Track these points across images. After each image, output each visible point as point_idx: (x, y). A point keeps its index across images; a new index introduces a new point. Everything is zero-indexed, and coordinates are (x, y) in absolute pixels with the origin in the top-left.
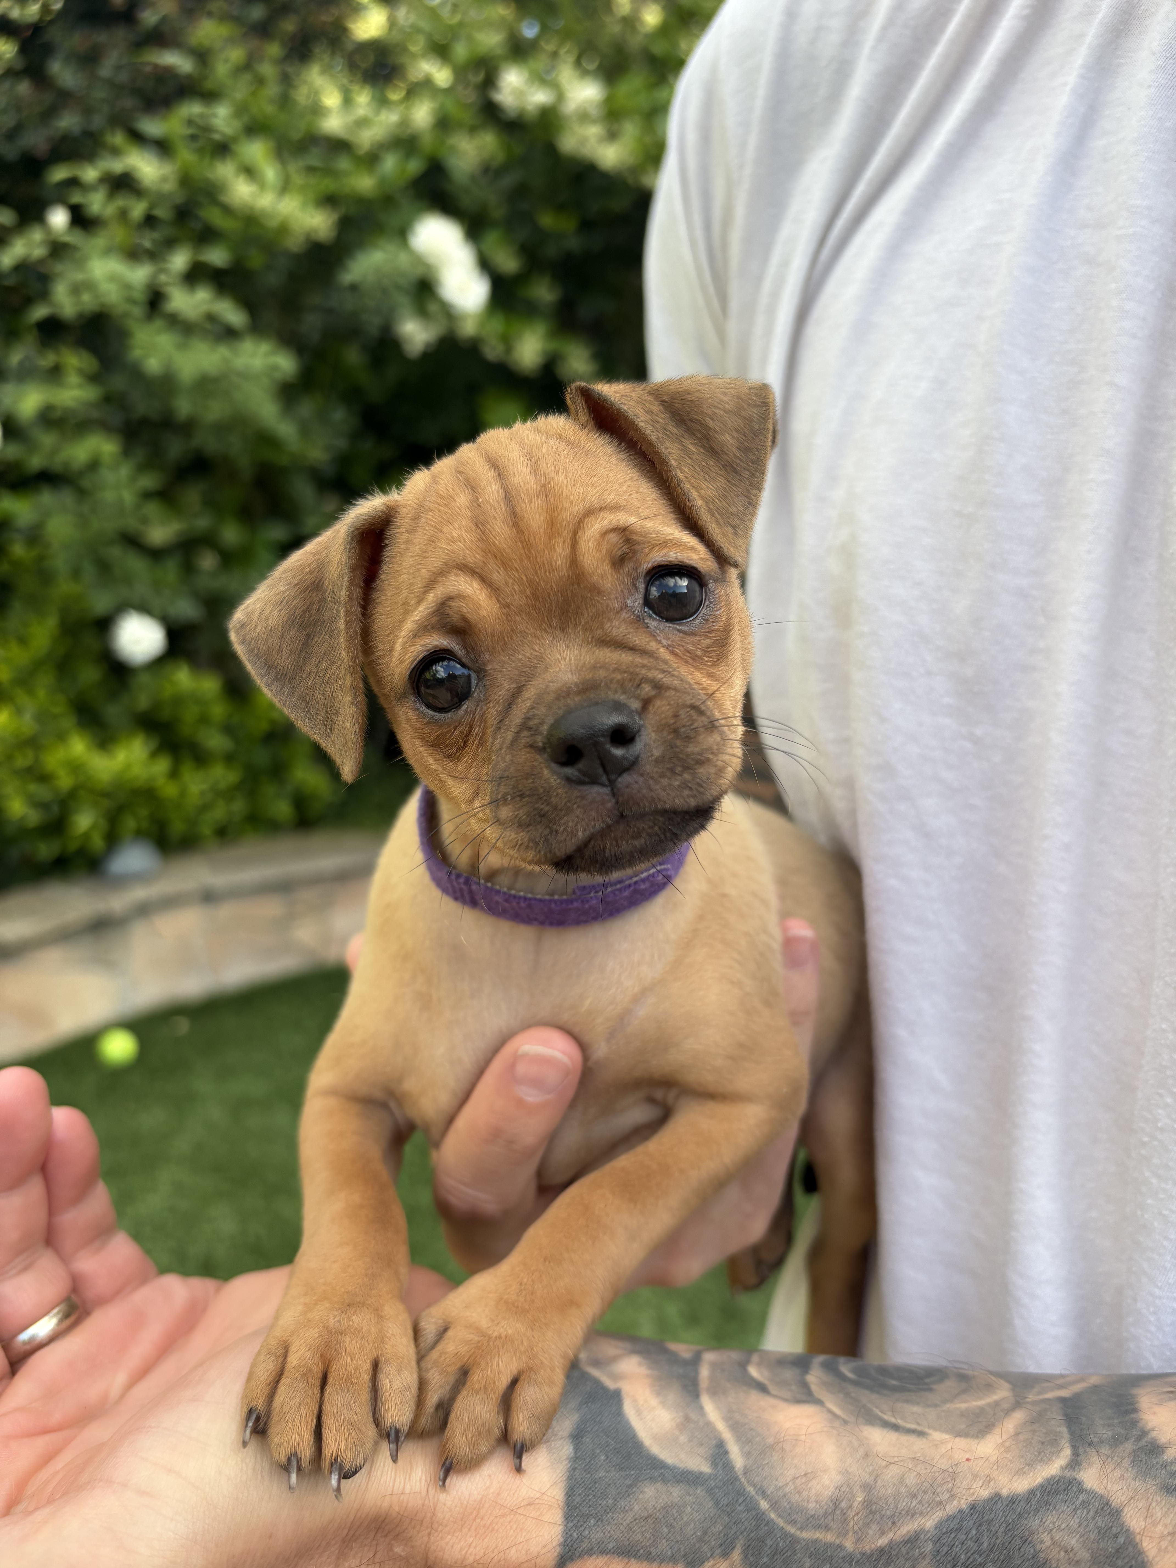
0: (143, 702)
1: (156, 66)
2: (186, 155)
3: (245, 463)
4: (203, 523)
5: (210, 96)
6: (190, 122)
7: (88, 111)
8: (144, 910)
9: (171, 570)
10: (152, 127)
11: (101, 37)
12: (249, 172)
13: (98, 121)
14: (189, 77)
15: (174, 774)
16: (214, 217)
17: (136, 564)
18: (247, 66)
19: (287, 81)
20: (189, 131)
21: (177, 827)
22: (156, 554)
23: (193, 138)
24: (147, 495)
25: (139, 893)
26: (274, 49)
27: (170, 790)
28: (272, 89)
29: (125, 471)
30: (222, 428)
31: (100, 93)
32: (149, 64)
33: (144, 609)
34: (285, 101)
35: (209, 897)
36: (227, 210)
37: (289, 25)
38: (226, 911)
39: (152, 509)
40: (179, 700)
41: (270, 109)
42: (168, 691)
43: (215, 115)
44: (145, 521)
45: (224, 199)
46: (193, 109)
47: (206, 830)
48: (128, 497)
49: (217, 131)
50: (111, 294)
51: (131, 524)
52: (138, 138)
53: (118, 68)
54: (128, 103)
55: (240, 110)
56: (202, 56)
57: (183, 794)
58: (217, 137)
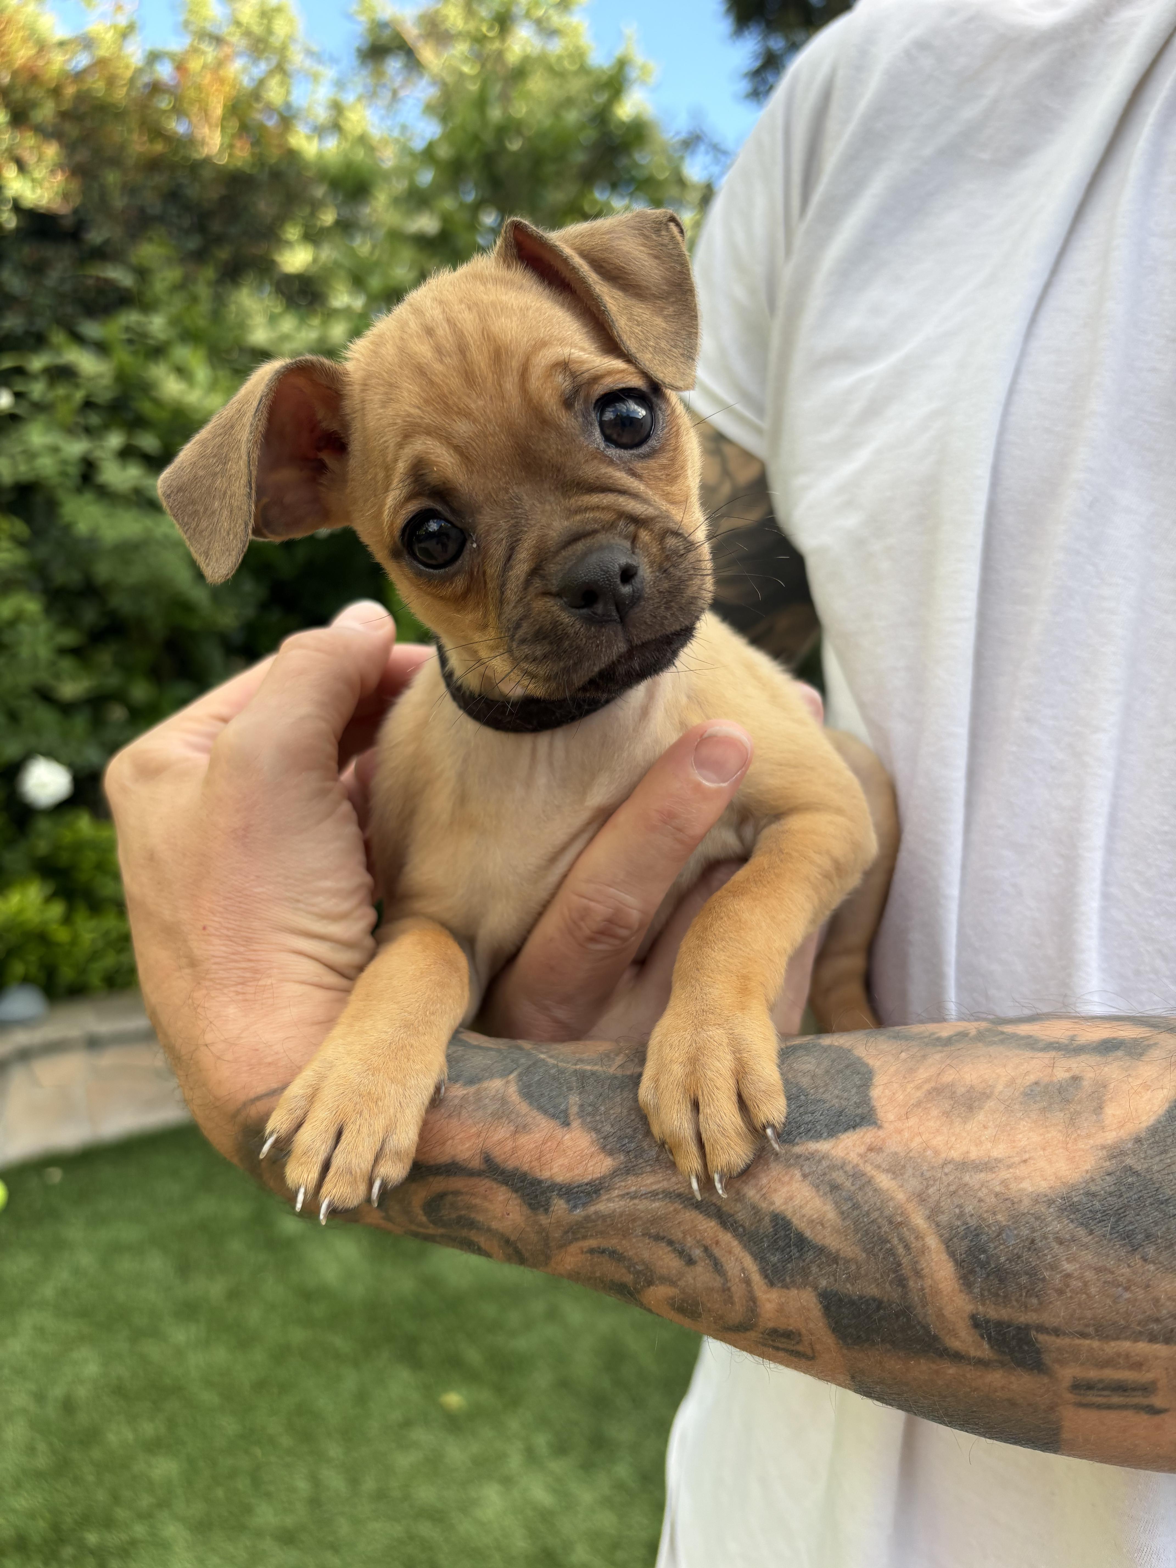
0: (42, 847)
1: (98, 279)
2: (123, 355)
3: (158, 627)
4: (113, 681)
5: (147, 307)
6: (128, 329)
7: (31, 314)
8: (25, 1055)
9: (80, 723)
10: (92, 329)
11: (48, 251)
12: (182, 372)
13: (40, 323)
14: (127, 290)
15: (67, 920)
16: (146, 407)
17: (45, 716)
18: (181, 286)
19: (219, 302)
20: (125, 336)
21: (67, 974)
22: (66, 709)
23: (130, 342)
24: (63, 651)
25: (21, 1038)
26: (209, 273)
27: (62, 935)
28: (204, 307)
29: (44, 628)
30: (139, 591)
31: (43, 300)
32: (91, 277)
33: (51, 755)
34: (217, 315)
35: (93, 1043)
36: (157, 402)
37: (223, 254)
38: (108, 1059)
39: (67, 664)
40: (79, 847)
41: (202, 323)
42: (67, 836)
43: (151, 323)
44: (57, 676)
45: (154, 394)
46: (131, 318)
47: (95, 979)
48: (44, 652)
49: (152, 338)
50: (46, 466)
51: (44, 677)
52: (79, 339)
53: (62, 280)
54: (69, 310)
55: (174, 321)
56: (142, 273)
57: (74, 941)
58: (151, 342)
